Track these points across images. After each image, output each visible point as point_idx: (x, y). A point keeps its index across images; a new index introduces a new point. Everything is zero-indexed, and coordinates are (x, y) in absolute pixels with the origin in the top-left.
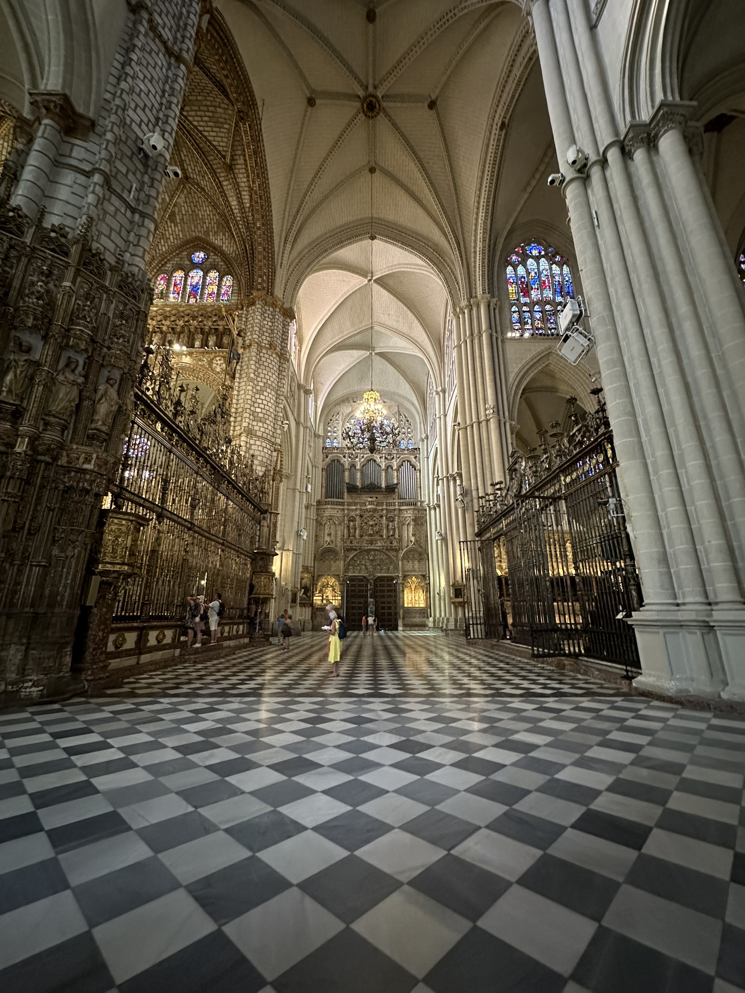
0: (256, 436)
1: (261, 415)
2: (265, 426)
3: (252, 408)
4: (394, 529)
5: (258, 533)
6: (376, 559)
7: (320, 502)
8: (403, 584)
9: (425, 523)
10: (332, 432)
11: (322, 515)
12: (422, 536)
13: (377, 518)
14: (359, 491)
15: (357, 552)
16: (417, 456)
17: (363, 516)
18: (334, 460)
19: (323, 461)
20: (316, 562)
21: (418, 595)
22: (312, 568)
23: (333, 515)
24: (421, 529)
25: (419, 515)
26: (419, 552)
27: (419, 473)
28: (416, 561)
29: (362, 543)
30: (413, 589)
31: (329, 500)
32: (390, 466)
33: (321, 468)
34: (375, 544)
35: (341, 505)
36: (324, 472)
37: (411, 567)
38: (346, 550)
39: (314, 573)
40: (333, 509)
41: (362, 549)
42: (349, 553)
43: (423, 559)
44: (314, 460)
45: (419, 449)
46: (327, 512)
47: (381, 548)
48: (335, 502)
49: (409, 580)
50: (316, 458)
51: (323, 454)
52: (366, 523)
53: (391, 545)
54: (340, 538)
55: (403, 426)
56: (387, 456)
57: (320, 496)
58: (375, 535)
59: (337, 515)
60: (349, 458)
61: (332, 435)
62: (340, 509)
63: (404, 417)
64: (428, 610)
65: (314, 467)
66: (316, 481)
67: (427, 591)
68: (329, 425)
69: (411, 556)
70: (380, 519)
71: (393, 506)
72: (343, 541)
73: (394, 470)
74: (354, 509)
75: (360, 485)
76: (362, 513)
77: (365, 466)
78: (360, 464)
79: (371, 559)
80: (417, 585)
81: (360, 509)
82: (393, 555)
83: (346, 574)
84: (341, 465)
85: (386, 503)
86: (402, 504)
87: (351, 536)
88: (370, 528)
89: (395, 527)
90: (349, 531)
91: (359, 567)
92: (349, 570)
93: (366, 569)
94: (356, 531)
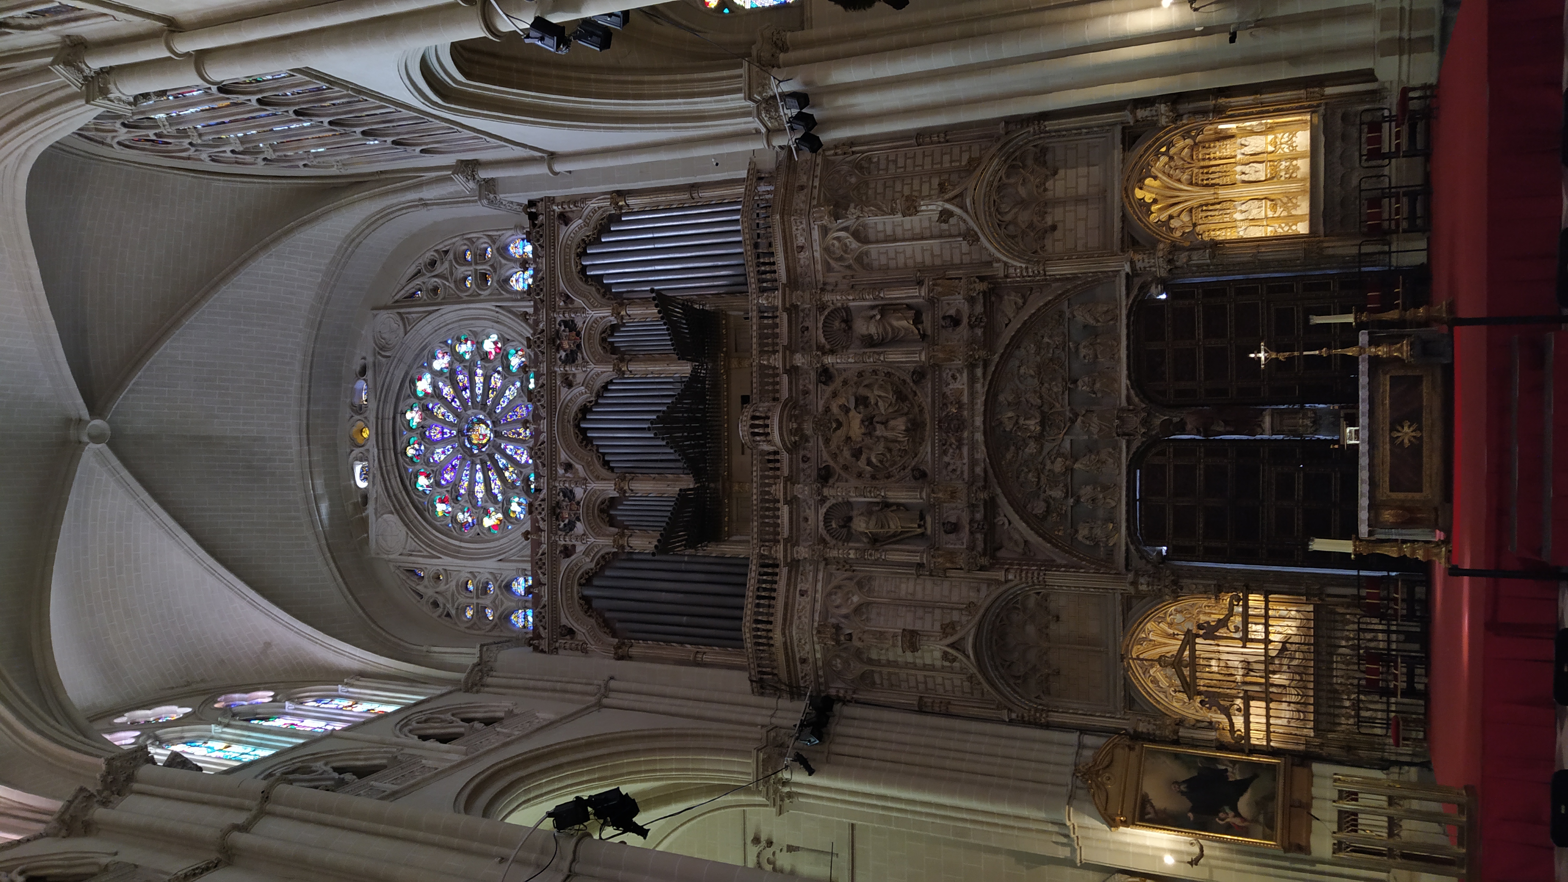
4: (886, 309)
6: (1041, 397)
7: (761, 679)
8: (1175, 248)
9: (853, 153)
10: (480, 601)
11: (821, 673)
12: (919, 161)
13: (835, 395)
14: (712, 485)
15: (1002, 501)
16: (557, 209)
17: (827, 468)
18: (586, 600)
19: (585, 651)
20: (1055, 718)
21: (1239, 168)
22: (1089, 740)
23: (817, 618)
24: (887, 169)
25: (817, 183)
26: (1002, 173)
27: (631, 201)
28: (1049, 184)
29: (954, 470)
30: (1207, 194)
31: (747, 635)
32: (604, 340)
33: (613, 662)
34: (960, 406)
35: (776, 574)
36: (633, 651)
37: (1082, 209)
38: (993, 557)
39: (1116, 731)
40: (792, 616)
41: (985, 471)
42: (1010, 538)
43: (1044, 151)
44: (576, 697)
45: (532, 203)
46: (807, 647)
47: (979, 372)
48: (758, 605)
49: (1153, 218)
50: (570, 687)
51: (554, 651)
52: (857, 454)
53: (965, 321)
54: (929, 584)
55: (452, 286)
56: (563, 354)
57: (735, 673)
58: (917, 410)
59: (818, 596)
60: (571, 530)
61: (494, 602)
62: (789, 578)
63: (418, 281)
64: (1331, 96)
65: (605, 701)
66: (668, 690)
67: (1221, 113)
68: (453, 612)
69: (1024, 217)
70: (838, 381)
71: (778, 320)
72: (945, 570)
73: (617, 314)
74: (791, 513)
75: (688, 482)
76: (809, 471)
77: (607, 458)
78: (598, 478)
79: (1042, 424)
80: (1185, 177)
81: (791, 480)
82: (1019, 309)
83: (1122, 561)
84: (602, 568)
85: (762, 352)
86: (765, 272)
87: (920, 526)
88: (880, 431)
89: (873, 307)
90: (897, 538)
91: (1082, 492)
92: (1097, 544)
93: (1090, 451)
94: (899, 505)
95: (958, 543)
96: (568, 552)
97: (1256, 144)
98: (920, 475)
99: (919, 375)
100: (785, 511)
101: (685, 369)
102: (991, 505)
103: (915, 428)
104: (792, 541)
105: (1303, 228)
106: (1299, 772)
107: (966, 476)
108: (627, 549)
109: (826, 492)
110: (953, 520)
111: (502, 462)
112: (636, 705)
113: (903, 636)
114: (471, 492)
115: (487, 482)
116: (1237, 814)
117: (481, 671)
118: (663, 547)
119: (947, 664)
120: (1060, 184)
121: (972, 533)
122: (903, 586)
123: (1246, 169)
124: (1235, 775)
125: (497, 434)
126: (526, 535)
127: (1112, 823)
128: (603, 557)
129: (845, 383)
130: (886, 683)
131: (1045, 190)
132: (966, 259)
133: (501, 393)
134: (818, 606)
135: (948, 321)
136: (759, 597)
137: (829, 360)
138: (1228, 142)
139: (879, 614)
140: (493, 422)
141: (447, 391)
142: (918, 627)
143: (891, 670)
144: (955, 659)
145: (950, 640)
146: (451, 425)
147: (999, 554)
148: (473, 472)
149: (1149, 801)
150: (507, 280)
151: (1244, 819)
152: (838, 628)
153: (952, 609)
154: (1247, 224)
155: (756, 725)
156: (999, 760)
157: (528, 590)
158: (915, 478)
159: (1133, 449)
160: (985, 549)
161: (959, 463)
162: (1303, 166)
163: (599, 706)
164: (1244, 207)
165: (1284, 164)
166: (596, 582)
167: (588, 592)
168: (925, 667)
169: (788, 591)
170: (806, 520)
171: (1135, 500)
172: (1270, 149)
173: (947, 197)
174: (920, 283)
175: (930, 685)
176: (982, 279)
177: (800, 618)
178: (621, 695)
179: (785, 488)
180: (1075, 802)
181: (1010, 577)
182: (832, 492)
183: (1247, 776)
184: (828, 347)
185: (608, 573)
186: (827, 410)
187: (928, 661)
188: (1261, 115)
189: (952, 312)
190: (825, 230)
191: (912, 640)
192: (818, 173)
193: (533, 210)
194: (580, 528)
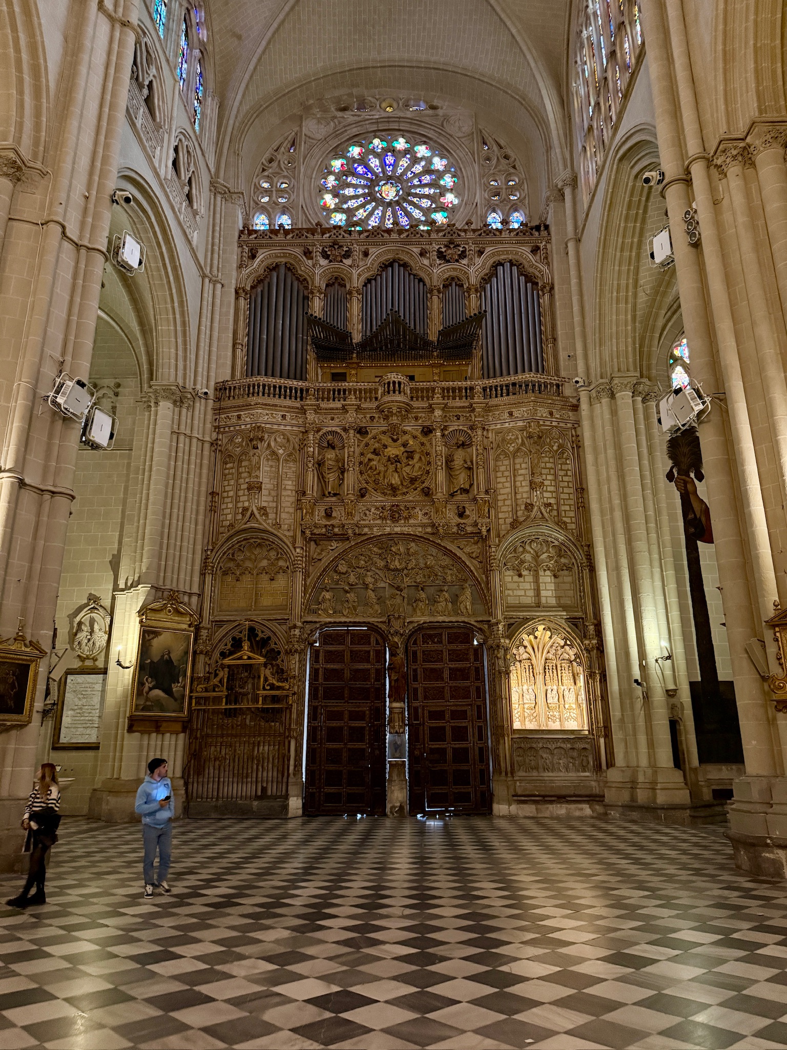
4: (470, 470)
6: (412, 569)
7: (225, 389)
8: (507, 650)
9: (573, 448)
10: (274, 193)
11: (232, 429)
12: (566, 490)
13: (415, 437)
14: (355, 355)
15: (347, 545)
16: (542, 246)
17: (367, 433)
18: (276, 267)
19: (240, 267)
20: (208, 579)
21: (555, 688)
22: (194, 599)
23: (268, 426)
24: (561, 470)
25: (554, 424)
26: (556, 543)
27: (547, 297)
28: (548, 573)
29: (366, 515)
30: (539, 669)
31: (254, 379)
32: (453, 279)
33: (234, 286)
34: (406, 518)
35: (296, 399)
36: (242, 302)
37: (531, 593)
38: (311, 540)
39: (201, 616)
40: (268, 409)
41: (365, 534)
42: (322, 550)
43: (569, 569)
44: (209, 260)
45: (547, 227)
46: (248, 419)
47: (429, 530)
48: (275, 387)
49: (525, 636)
50: (216, 256)
51: (240, 246)
52: (375, 452)
53: (462, 521)
54: (292, 499)
55: (492, 172)
56: (443, 250)
57: (229, 371)
58: (405, 490)
59: (282, 427)
60: (323, 257)
61: (274, 203)
62: (293, 408)
63: (495, 148)
64: (598, 741)
65: (207, 280)
66: (216, 325)
67: (591, 675)
68: (266, 173)
69: (528, 557)
70: (424, 440)
71: (464, 399)
72: (301, 509)
73: (469, 289)
74: (337, 409)
75: (357, 338)
76: (364, 421)
77: (373, 282)
78: (359, 275)
79: (396, 570)
80: (550, 656)
81: (359, 409)
82: (469, 555)
83: (309, 619)
84: (298, 279)
85: (443, 389)
86: (496, 390)
87: (329, 493)
88: (391, 468)
89: (472, 462)
90: (322, 478)
91: (352, 595)
92: (320, 603)
93: (379, 599)
94: (343, 479)
95: (318, 516)
96: (308, 254)
97: (570, 698)
98: (362, 494)
99: (427, 492)
100: (338, 404)
101: (433, 337)
102: (344, 538)
103: (394, 489)
104: (317, 410)
105: (517, 725)
106: (178, 727)
107: (362, 522)
108: (310, 296)
109: (352, 432)
110: (334, 514)
111: (369, 207)
112: (205, 303)
113: (258, 482)
114: (349, 185)
115: (356, 197)
116: (151, 689)
117: (225, 193)
118: (313, 321)
119: (240, 510)
120: (548, 579)
121: (326, 526)
122: (290, 483)
123: (555, 692)
124: (175, 688)
125: (390, 204)
126: (318, 224)
127: (141, 612)
128: (305, 279)
129: (423, 444)
130: (227, 471)
131: (545, 570)
132: (501, 521)
133: (416, 206)
134: (275, 427)
135: (461, 510)
136: (280, 387)
137: (439, 434)
138: (572, 681)
139: (271, 466)
140: (397, 201)
141: (418, 168)
142: (264, 492)
143: (235, 476)
144: (243, 515)
145: (256, 512)
146: (394, 171)
147: (312, 543)
148: (364, 187)
149: (157, 636)
150: (494, 211)
151: (147, 693)
152: (262, 439)
153: (276, 513)
154: (521, 692)
155: (195, 384)
156: (178, 543)
157: (281, 226)
158: (361, 489)
159: (380, 625)
160: (315, 534)
161: (371, 518)
162: (556, 726)
163: (204, 277)
164: (531, 691)
165: (557, 714)
166: (289, 274)
167: (282, 270)
168: (237, 496)
169: (285, 407)
170: (333, 419)
171: (348, 626)
172: (567, 706)
173: (542, 508)
174: (487, 492)
175: (226, 500)
176: (488, 531)
177: (267, 414)
178: (211, 292)
179: (353, 405)
180: (153, 591)
181: (298, 550)
182: (351, 435)
183: (175, 695)
184: (446, 433)
185: (296, 283)
186: (405, 433)
187: (242, 499)
188: (589, 701)
189: (467, 513)
190: (522, 430)
191: (255, 488)
192: (561, 424)
193: (542, 228)
194: (324, 262)
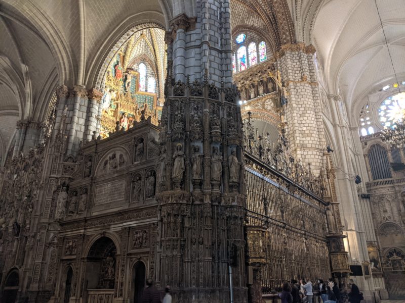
0: (307, 148)
1: (307, 132)
2: (312, 139)
3: (300, 129)
5: (326, 222)
7: (369, 184)
10: (365, 121)
11: (374, 195)
18: (374, 146)
19: (363, 148)
22: (376, 243)
23: (384, 193)
33: (363, 155)
35: (391, 184)
36: (366, 158)
39: (379, 247)
44: (355, 150)
46: (378, 192)
51: (361, 142)
54: (397, 213)
57: (368, 179)
59: (389, 193)
61: (366, 124)
66: (361, 167)
68: (361, 116)
72: (401, 216)
84: (381, 148)
104: (399, 186)
108: (387, 152)
113: (386, 210)
119: (382, 217)
122: (395, 208)
128: (384, 148)
130: (375, 207)
139: (388, 204)
142: (388, 212)
143: (378, 207)
144: (384, 219)
145: (387, 218)
152: (384, 197)
153: (393, 217)
163: (355, 155)
166: (378, 147)
167: (376, 146)
169: (388, 187)
175: (377, 215)
177: (383, 190)
178: (357, 158)
181: (403, 227)
187: (382, 214)
